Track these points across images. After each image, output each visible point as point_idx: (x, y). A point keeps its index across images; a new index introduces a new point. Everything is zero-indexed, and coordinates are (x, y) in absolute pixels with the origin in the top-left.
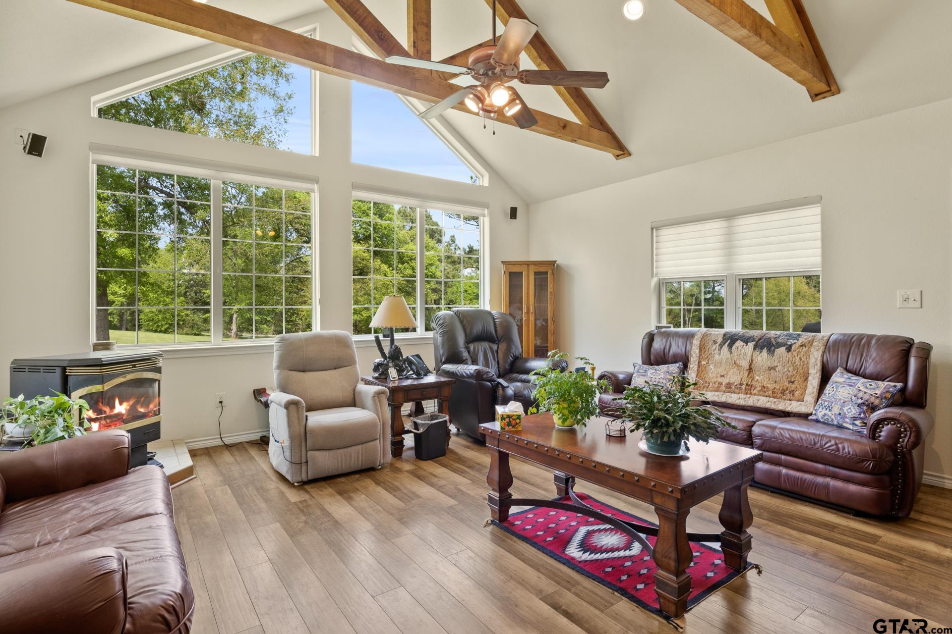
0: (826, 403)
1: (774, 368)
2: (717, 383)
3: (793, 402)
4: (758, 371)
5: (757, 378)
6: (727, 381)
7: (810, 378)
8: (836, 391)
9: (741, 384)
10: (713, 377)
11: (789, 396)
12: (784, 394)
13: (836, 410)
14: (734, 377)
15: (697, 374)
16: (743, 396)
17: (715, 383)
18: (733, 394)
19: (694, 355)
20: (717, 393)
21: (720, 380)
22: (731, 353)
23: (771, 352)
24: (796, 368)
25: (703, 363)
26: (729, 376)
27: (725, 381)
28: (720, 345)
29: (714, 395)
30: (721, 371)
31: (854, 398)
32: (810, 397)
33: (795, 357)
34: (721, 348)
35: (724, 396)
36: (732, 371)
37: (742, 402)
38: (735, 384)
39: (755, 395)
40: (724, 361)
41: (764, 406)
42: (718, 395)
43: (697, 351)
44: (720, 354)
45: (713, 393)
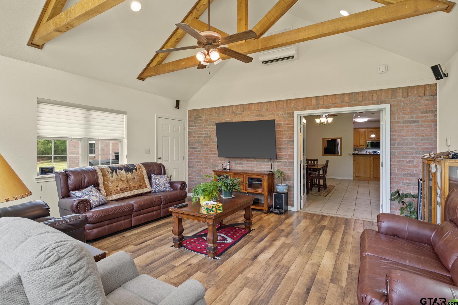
0: (159, 185)
1: (134, 178)
2: (116, 190)
3: (144, 189)
4: (130, 181)
5: (130, 183)
6: (120, 188)
7: (145, 179)
8: (160, 181)
9: (127, 188)
10: (112, 188)
11: (142, 187)
12: (140, 187)
13: (163, 186)
14: (122, 186)
15: (105, 188)
16: (129, 192)
17: (115, 190)
18: (125, 193)
19: (100, 180)
20: (118, 195)
21: (116, 188)
22: (118, 175)
23: (132, 172)
24: (140, 177)
25: (105, 182)
26: (120, 186)
27: (119, 188)
28: (111, 172)
29: (117, 196)
30: (115, 184)
31: (167, 181)
32: (149, 186)
33: (139, 173)
34: (112, 174)
35: (122, 194)
36: (120, 183)
37: (130, 195)
38: (124, 188)
39: (133, 190)
40: (115, 179)
41: (137, 193)
42: (119, 195)
43: (102, 178)
44: (112, 177)
45: (116, 195)
